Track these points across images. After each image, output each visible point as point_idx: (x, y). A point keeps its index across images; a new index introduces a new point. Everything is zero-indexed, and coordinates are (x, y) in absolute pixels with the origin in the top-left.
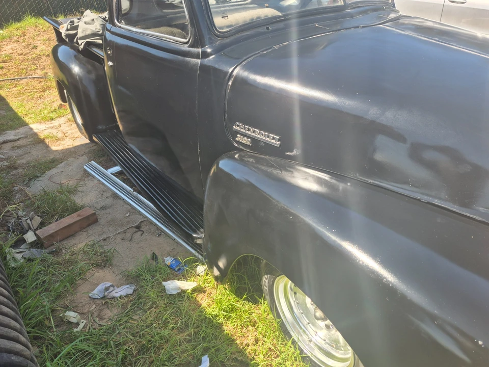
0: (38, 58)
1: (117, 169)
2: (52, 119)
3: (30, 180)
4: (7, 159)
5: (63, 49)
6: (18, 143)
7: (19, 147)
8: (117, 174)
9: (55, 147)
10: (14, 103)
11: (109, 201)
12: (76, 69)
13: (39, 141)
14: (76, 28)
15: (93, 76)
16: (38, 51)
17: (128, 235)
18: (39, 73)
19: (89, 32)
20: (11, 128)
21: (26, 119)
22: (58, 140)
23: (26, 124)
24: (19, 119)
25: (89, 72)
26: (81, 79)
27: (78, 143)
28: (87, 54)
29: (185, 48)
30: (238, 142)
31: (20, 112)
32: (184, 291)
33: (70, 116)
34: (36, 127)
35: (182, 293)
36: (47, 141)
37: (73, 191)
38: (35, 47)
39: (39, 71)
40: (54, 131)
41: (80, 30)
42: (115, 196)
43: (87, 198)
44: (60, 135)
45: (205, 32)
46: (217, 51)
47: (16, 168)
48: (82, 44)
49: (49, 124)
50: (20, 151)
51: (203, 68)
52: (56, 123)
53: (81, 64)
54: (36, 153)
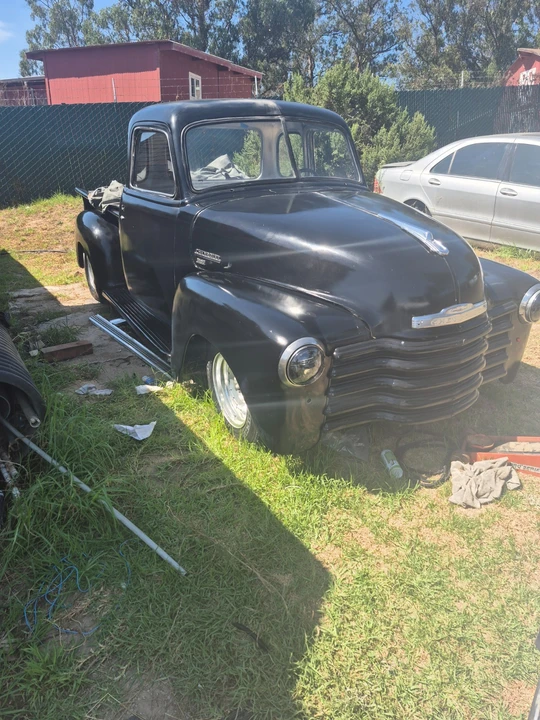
0: (62, 234)
1: (119, 321)
2: (67, 284)
3: (40, 322)
4: (21, 309)
5: (89, 215)
6: (34, 298)
7: (32, 301)
8: (119, 325)
9: (65, 304)
10: (32, 270)
11: (106, 342)
12: (97, 232)
13: (52, 298)
14: (102, 195)
15: (110, 237)
16: (62, 227)
17: (116, 363)
18: (60, 248)
19: (112, 198)
20: (27, 287)
21: (42, 282)
22: (69, 299)
23: (41, 286)
24: (35, 281)
25: (107, 234)
26: (99, 240)
27: (87, 302)
28: (108, 218)
29: (172, 201)
30: (198, 264)
31: (37, 276)
32: (151, 392)
33: (86, 282)
34: (51, 289)
35: (149, 395)
36: (59, 299)
37: (78, 333)
38: (61, 224)
39: (60, 246)
40: (67, 293)
41: (104, 196)
42: (112, 339)
43: (89, 337)
44: (71, 296)
45: (184, 189)
46: (191, 202)
47: (28, 315)
48: (105, 207)
49: (63, 287)
50: (33, 305)
51: (183, 214)
52: (69, 287)
53: (102, 226)
54: (46, 306)
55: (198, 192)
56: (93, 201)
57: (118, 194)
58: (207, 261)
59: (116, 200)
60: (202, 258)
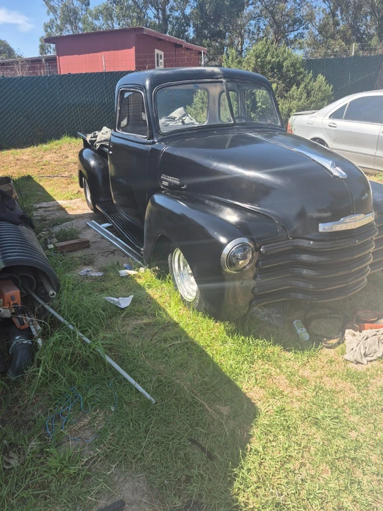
0: (68, 164)
1: (107, 225)
2: (71, 199)
3: (54, 225)
4: (41, 216)
5: (87, 151)
6: (50, 209)
7: (48, 211)
8: (107, 228)
9: (71, 213)
10: (48, 189)
11: (99, 239)
12: (92, 163)
13: (61, 209)
14: (96, 137)
15: (102, 167)
16: (68, 160)
17: (106, 254)
18: (67, 174)
19: (103, 139)
20: (45, 201)
21: (55, 198)
22: (73, 209)
23: (54, 200)
24: (51, 197)
25: (100, 164)
26: (94, 168)
27: (86, 212)
28: (100, 153)
29: (146, 140)
30: (163, 185)
31: (51, 193)
32: (129, 275)
33: (84, 198)
34: (61, 202)
35: (128, 276)
36: (66, 209)
37: (79, 233)
38: (67, 157)
39: (66, 173)
40: (72, 205)
41: (98, 137)
42: (103, 237)
43: (87, 236)
44: (75, 207)
45: (154, 132)
46: (159, 141)
47: (46, 221)
48: (98, 145)
49: (69, 201)
50: (49, 213)
51: (153, 150)
52: (74, 201)
53: (96, 159)
54: (58, 214)
55: (164, 135)
56: (90, 141)
57: (108, 136)
58: (170, 183)
59: (106, 140)
60: (165, 181)
